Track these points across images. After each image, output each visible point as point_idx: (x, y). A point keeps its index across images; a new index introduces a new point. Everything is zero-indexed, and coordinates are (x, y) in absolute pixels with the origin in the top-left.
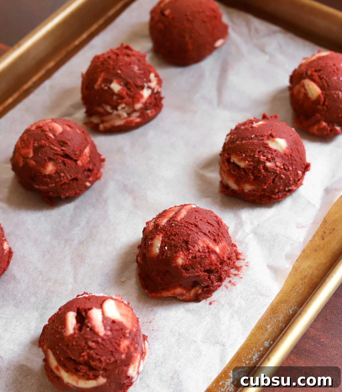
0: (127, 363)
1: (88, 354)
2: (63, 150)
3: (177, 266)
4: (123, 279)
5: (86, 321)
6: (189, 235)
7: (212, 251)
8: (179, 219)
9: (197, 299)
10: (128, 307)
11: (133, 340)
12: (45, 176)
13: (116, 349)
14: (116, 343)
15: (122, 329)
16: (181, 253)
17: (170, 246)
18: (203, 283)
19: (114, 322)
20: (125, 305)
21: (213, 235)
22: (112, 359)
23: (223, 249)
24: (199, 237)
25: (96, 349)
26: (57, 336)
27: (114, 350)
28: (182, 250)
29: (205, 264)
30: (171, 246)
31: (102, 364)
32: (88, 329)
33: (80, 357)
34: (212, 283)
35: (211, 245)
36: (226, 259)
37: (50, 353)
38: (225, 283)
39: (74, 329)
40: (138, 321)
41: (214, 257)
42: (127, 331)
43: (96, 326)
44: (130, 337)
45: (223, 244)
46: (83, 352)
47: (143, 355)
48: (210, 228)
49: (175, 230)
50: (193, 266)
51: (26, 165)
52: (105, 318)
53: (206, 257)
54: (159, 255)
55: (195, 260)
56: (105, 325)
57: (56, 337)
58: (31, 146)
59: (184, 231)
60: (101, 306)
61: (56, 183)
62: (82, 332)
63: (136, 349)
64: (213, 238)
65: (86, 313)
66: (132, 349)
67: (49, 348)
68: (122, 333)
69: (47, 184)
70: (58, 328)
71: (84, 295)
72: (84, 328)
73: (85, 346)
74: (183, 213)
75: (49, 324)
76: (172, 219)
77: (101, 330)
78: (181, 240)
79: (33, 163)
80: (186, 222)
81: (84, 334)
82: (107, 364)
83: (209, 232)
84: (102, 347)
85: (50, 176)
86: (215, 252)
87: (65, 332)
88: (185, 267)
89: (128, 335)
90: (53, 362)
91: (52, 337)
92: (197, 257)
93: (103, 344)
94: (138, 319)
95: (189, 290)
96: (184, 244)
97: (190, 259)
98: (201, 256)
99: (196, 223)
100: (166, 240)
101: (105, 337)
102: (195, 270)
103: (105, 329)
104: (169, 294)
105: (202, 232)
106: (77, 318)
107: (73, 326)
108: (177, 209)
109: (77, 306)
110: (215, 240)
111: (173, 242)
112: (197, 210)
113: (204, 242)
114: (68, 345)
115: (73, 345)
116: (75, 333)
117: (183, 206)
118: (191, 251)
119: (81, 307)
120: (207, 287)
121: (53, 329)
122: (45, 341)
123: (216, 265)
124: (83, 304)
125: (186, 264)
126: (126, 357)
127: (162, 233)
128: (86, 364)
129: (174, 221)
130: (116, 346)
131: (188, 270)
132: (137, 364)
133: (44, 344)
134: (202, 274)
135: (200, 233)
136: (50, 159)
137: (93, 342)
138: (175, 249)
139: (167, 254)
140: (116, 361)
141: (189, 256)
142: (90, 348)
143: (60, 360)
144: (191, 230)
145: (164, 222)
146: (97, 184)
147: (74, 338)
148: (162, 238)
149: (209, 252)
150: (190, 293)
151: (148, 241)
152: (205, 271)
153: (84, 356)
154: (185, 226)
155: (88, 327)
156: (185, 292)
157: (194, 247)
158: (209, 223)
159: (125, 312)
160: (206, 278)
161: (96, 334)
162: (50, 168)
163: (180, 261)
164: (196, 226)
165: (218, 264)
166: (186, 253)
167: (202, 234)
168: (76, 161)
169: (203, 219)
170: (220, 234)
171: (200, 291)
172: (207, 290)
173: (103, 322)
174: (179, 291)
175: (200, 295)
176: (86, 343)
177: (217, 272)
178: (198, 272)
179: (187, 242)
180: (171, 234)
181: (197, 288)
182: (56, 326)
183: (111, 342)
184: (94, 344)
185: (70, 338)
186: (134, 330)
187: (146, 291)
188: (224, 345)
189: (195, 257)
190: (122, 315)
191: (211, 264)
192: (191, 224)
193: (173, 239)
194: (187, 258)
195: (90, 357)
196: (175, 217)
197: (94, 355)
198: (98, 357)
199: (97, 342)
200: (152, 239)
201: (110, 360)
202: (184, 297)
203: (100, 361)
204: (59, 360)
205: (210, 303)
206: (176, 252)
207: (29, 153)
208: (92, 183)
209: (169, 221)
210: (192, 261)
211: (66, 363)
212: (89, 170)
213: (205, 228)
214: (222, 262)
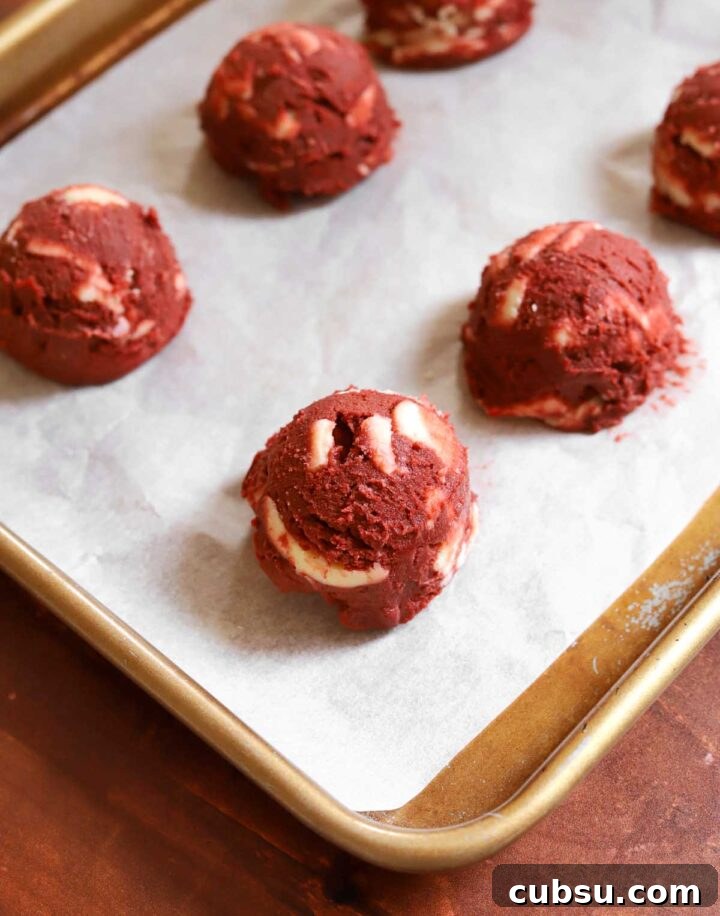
0: (437, 542)
1: (356, 512)
2: (317, 89)
3: (555, 349)
4: (430, 374)
5: (357, 439)
6: (586, 283)
7: (631, 323)
8: (566, 247)
9: (588, 427)
10: (446, 423)
11: (454, 491)
12: (275, 142)
13: (416, 507)
14: (418, 494)
15: (431, 466)
16: (567, 320)
17: (543, 305)
18: (606, 393)
19: (416, 447)
20: (440, 418)
21: (639, 290)
22: (407, 528)
23: (657, 323)
24: (608, 289)
25: (374, 501)
26: (291, 470)
27: (411, 508)
28: (569, 313)
29: (615, 349)
30: (546, 305)
31: (385, 536)
32: (361, 457)
33: (338, 517)
34: (626, 394)
35: (634, 309)
36: (659, 344)
37: (271, 505)
38: (653, 398)
39: (330, 454)
40: (465, 455)
41: (635, 336)
42: (443, 471)
43: (379, 453)
44: (448, 484)
45: (657, 311)
46: (345, 506)
47: (469, 531)
48: (632, 274)
49: (556, 270)
50: (590, 352)
51: (235, 115)
52: (397, 438)
53: (619, 334)
54: (516, 323)
55: (595, 338)
56: (397, 451)
57: (287, 471)
58: (249, 76)
59: (577, 273)
60: (390, 412)
61: (297, 159)
62: (347, 464)
63: (457, 513)
64: (637, 295)
65: (357, 425)
66: (449, 512)
67: (269, 494)
68: (432, 473)
69: (276, 160)
70: (294, 452)
71: (352, 390)
72: (351, 454)
73: (349, 494)
74: (576, 238)
75: (267, 451)
76: (552, 247)
77: (388, 463)
78: (568, 292)
79: (250, 111)
80: (583, 256)
81: (350, 466)
82: (395, 536)
83: (630, 281)
84: (387, 498)
85: (285, 143)
86: (639, 327)
87: (309, 460)
88: (572, 352)
89: (443, 480)
90: (276, 525)
91: (277, 470)
92: (601, 331)
93: (389, 492)
94: (465, 450)
95: (573, 406)
96: (573, 302)
97: (584, 336)
98: (609, 330)
99: (604, 261)
100: (536, 290)
101: (396, 478)
102: (592, 360)
103: (397, 460)
104: (530, 411)
105: (614, 279)
106: (334, 433)
107: (327, 450)
108: (562, 229)
109: (338, 410)
110: (641, 301)
111: (550, 296)
112: (605, 235)
113: (617, 300)
114: (312, 490)
115: (324, 489)
116: (330, 465)
117: (574, 225)
118: (588, 318)
119: (346, 411)
120: (615, 402)
121: (280, 454)
122: (259, 483)
123: (639, 354)
124: (351, 405)
125: (575, 347)
126: (436, 527)
127: (527, 274)
128: (350, 532)
129: (556, 251)
130: (417, 499)
131: (579, 360)
132: (455, 546)
133: (256, 490)
134: (607, 370)
135: (610, 282)
136: (289, 106)
137: (369, 485)
138: (553, 310)
139: (534, 322)
140: (414, 533)
141: (582, 329)
142: (362, 498)
143: (293, 520)
144: (592, 273)
145: (532, 253)
146: (383, 173)
147: (328, 474)
148: (528, 285)
149: (627, 324)
150: (574, 413)
151: (495, 292)
152: (614, 366)
153: (347, 514)
154: (579, 264)
155: (361, 453)
156: (563, 409)
157: (595, 309)
158: (630, 263)
159: (441, 431)
160: (615, 381)
161: (378, 469)
162: (287, 125)
163: (563, 338)
164: (603, 266)
165: (643, 353)
166: (578, 322)
167: (614, 284)
168: (343, 115)
169: (618, 253)
170: (653, 288)
171: (597, 410)
172: (612, 411)
173: (393, 445)
174: (552, 405)
175: (596, 418)
176: (354, 487)
177: (639, 371)
178: (599, 366)
179: (581, 299)
180: (548, 279)
181: (592, 403)
182: (288, 449)
183: (407, 491)
184: (370, 490)
185: (318, 474)
186: (458, 471)
187: (480, 402)
188: (642, 529)
189: (596, 333)
190: (434, 435)
191: (629, 351)
192: (593, 261)
193: (551, 290)
194: (579, 333)
195: (360, 517)
196: (559, 243)
197: (369, 515)
198: (376, 519)
199: (378, 487)
200: (504, 287)
201: (402, 528)
202: (562, 422)
203: (381, 529)
204: (289, 523)
205: (618, 439)
206: (555, 318)
207: (242, 90)
208: (373, 167)
209: (544, 251)
210: (589, 340)
211: (305, 528)
212: (370, 140)
213: (622, 273)
214: (652, 350)
